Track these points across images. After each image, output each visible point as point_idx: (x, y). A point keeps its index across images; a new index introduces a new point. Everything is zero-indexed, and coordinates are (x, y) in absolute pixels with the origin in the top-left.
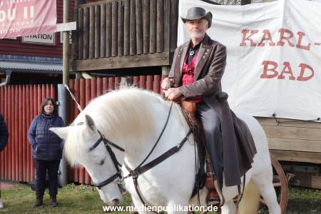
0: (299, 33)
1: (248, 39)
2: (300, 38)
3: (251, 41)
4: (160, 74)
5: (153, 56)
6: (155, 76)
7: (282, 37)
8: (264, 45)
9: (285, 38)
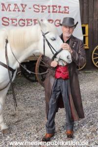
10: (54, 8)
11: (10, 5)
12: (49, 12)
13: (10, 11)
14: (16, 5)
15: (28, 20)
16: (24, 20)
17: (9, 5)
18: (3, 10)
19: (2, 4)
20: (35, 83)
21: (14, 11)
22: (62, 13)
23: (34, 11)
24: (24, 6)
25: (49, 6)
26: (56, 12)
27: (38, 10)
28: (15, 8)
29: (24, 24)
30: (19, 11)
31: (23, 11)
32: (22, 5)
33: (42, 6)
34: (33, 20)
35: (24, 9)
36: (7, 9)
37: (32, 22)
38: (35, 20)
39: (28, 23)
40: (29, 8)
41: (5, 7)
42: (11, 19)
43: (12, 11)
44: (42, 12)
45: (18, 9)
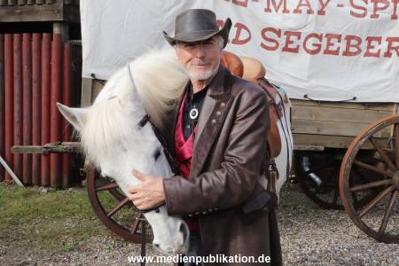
4: (50, 31)
5: (41, 8)
6: (44, 35)
12: (394, 17)
13: (285, 11)
15: (329, 36)
16: (320, 37)
18: (268, 10)
20: (333, 214)
21: (296, 11)
23: (352, 13)
24: (324, 1)
25: (395, 1)
27: (362, 12)
28: (300, 5)
29: (319, 46)
30: (310, 12)
31: (321, 12)
33: (376, 1)
34: (343, 38)
35: (323, 8)
36: (279, 7)
37: (339, 41)
38: (349, 38)
39: (329, 44)
40: (338, 6)
41: (274, 3)
42: (286, 33)
43: (291, 12)
44: (372, 17)
45: (307, 8)
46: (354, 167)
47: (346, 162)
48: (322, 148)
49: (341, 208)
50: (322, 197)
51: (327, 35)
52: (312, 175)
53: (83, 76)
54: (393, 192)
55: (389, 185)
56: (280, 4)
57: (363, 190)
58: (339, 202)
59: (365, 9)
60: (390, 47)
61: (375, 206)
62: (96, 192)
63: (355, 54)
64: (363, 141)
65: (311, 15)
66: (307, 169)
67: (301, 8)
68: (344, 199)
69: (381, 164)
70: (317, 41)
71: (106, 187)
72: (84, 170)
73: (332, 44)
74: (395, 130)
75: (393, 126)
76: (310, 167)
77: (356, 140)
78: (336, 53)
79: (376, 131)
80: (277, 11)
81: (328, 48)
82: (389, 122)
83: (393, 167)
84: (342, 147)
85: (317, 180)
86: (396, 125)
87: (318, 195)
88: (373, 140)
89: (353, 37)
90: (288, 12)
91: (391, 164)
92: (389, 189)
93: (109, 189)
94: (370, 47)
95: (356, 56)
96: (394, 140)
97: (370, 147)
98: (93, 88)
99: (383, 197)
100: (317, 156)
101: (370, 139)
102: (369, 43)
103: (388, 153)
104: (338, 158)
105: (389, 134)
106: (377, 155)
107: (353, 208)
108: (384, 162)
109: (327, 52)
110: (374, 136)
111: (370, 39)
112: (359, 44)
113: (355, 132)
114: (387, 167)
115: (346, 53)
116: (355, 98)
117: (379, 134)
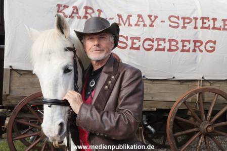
0: (98, 10)
1: (61, 12)
2: (99, 14)
3: (64, 13)
7: (86, 13)
8: (73, 17)
9: (88, 13)
10: (205, 21)
11: (131, 16)
12: (196, 28)
13: (130, 25)
14: (140, 16)
15: (158, 40)
16: (152, 41)
17: (129, 16)
18: (119, 24)
19: (118, 15)
21: (136, 25)
22: (219, 29)
23: (170, 26)
24: (153, 18)
25: (196, 19)
26: (208, 28)
27: (176, 25)
28: (138, 21)
29: (152, 46)
30: (144, 25)
31: (151, 26)
32: (150, 16)
33: (184, 19)
34: (167, 40)
35: (152, 23)
36: (126, 23)
37: (165, 43)
38: (170, 41)
39: (159, 45)
40: (162, 22)
41: (123, 20)
42: (131, 38)
43: (133, 25)
44: (183, 28)
45: (143, 23)
46: (175, 121)
47: (170, 117)
48: (155, 109)
49: (168, 147)
50: (156, 141)
51: (157, 39)
52: (149, 127)
53: (5, 67)
54: (200, 136)
55: (197, 132)
56: (126, 21)
57: (181, 135)
58: (167, 144)
59: (178, 23)
60: (195, 46)
61: (189, 146)
62: (13, 141)
63: (175, 50)
64: (180, 104)
65: (145, 27)
66: (146, 123)
67: (139, 23)
68: (170, 142)
69: (192, 118)
70: (150, 43)
71: (18, 138)
72: (5, 126)
73: (161, 45)
74: (199, 97)
75: (198, 94)
76: (147, 121)
77: (176, 104)
78: (163, 50)
79: (188, 98)
80: (125, 25)
81: (158, 47)
82: (196, 92)
83: (199, 120)
84: (167, 108)
85: (152, 130)
86: (199, 93)
87: (153, 139)
88: (186, 103)
89: (173, 40)
90: (131, 25)
91: (198, 119)
92: (198, 134)
93: (20, 139)
94: (184, 46)
95: (176, 52)
96: (199, 103)
97: (184, 108)
98: (11, 74)
99: (194, 140)
100: (152, 114)
101: (185, 103)
102: (183, 43)
103: (196, 111)
104: (165, 115)
105: (196, 99)
106: (189, 113)
107: (176, 147)
108: (194, 117)
109: (157, 49)
110: (187, 101)
111: (183, 41)
112: (177, 44)
113: (175, 98)
114: (195, 120)
115: (170, 50)
116: (174, 77)
117: (190, 100)
